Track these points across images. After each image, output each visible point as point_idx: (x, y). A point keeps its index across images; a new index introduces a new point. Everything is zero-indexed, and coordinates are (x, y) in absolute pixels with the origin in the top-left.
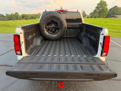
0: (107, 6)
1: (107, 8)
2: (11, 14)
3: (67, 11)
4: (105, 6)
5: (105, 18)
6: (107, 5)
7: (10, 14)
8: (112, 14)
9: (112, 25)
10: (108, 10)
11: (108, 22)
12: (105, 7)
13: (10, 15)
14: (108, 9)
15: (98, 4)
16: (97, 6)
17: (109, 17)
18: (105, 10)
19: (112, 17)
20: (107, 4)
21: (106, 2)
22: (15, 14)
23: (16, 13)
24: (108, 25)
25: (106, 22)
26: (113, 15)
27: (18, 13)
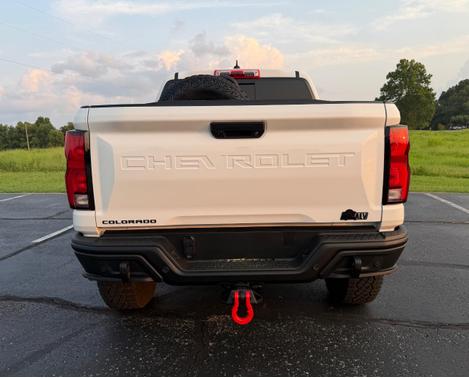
0: (428, 82)
1: (431, 90)
2: (20, 123)
3: (256, 75)
4: (420, 81)
5: (427, 129)
6: (430, 76)
7: (14, 126)
8: (456, 114)
9: (457, 155)
10: (437, 97)
11: (440, 144)
12: (423, 85)
13: (11, 128)
14: (433, 92)
15: (390, 75)
16: (386, 81)
17: (443, 127)
18: (424, 99)
19: (456, 123)
20: (427, 73)
21: (422, 67)
22: (37, 122)
23: (40, 120)
24: (437, 155)
25: (431, 144)
26: (461, 117)
27: (47, 120)
